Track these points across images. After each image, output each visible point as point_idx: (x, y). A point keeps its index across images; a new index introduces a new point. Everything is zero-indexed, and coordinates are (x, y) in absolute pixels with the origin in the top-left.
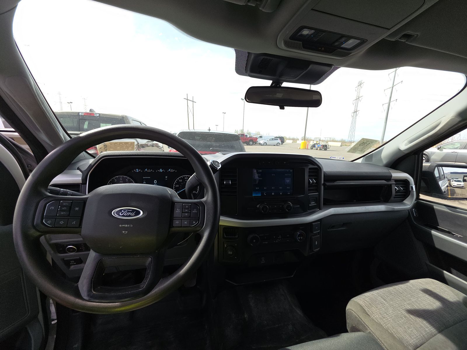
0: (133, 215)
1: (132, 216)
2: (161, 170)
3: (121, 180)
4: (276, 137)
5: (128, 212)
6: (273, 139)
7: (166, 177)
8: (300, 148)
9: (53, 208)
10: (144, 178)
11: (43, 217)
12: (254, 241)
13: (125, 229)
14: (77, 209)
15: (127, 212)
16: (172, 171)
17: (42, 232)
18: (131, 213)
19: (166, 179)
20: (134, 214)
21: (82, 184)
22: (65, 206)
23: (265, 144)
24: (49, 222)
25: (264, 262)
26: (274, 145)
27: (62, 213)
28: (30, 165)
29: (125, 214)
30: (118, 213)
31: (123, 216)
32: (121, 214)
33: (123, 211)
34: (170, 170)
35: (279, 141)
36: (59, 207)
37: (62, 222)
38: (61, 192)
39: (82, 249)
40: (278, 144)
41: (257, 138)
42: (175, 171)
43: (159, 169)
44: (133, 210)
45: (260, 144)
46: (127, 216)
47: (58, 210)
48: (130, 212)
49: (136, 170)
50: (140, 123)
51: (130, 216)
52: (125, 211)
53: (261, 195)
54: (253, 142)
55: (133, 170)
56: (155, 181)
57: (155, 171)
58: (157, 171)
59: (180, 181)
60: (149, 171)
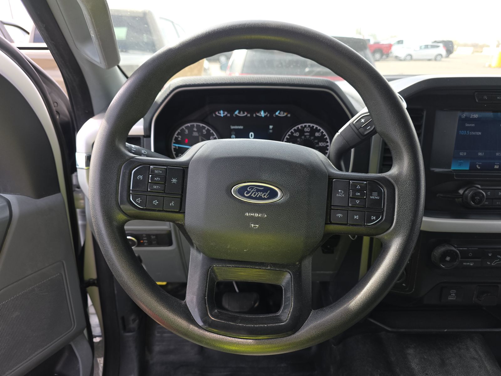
0: (265, 197)
1: (264, 199)
3: (195, 131)
4: (435, 42)
5: (258, 191)
6: (427, 47)
7: (271, 127)
8: (490, 66)
9: (141, 177)
10: (232, 127)
11: (130, 192)
12: (448, 259)
13: (255, 220)
14: (174, 181)
15: (256, 191)
16: (283, 114)
17: (128, 216)
18: (262, 193)
19: (271, 131)
20: (267, 194)
21: (144, 136)
22: (157, 175)
23: (409, 58)
24: (139, 200)
25: (455, 299)
26: (429, 60)
27: (155, 187)
28: (57, 103)
29: (253, 195)
30: (241, 191)
31: (250, 197)
32: (247, 194)
33: (249, 189)
34: (279, 113)
35: (442, 50)
36: (149, 176)
37: (155, 202)
38: (133, 150)
39: (143, 243)
40: (439, 58)
41: (390, 46)
42: (287, 115)
43: (259, 111)
44: (266, 189)
45: (397, 58)
46: (256, 198)
47: (149, 182)
48: (260, 191)
49: (219, 113)
50: (172, 22)
51: (260, 198)
52: (252, 188)
53: (468, 169)
54: (382, 54)
55: (215, 112)
56: (252, 135)
57: (252, 115)
58: (256, 115)
59: (295, 135)
60: (242, 115)
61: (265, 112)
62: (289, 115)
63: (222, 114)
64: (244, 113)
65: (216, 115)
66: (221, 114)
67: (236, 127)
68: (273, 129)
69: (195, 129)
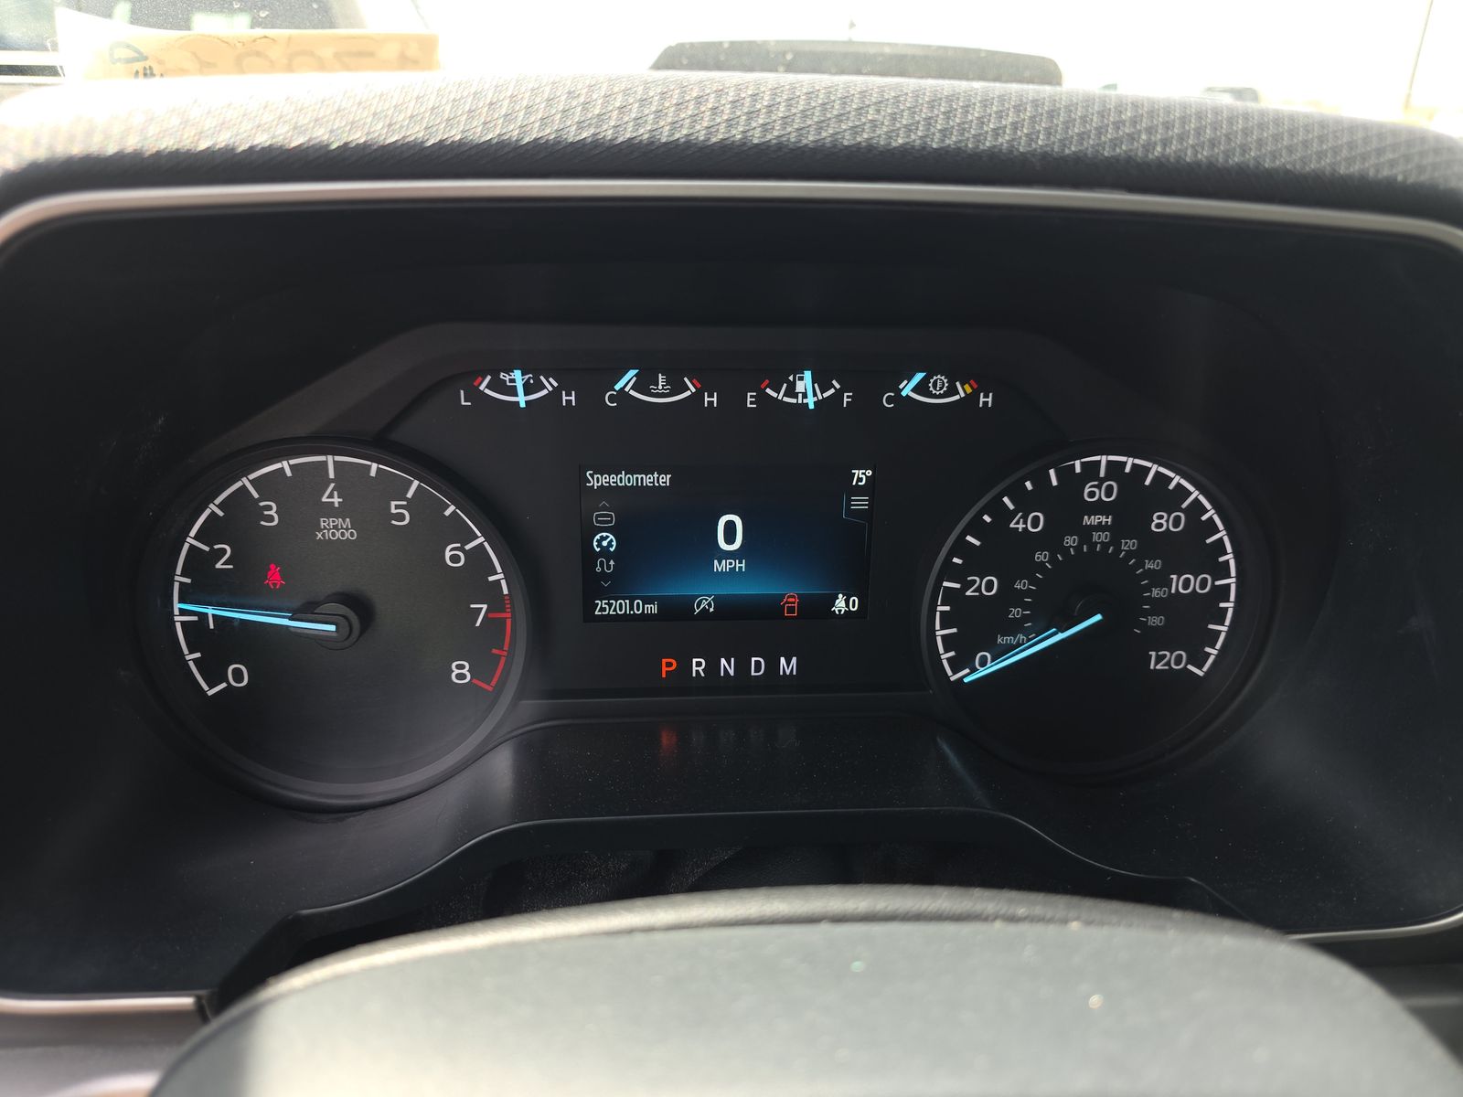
2: (805, 383)
3: (329, 511)
7: (861, 475)
10: (597, 481)
19: (860, 503)
34: (921, 387)
42: (971, 399)
43: (782, 373)
49: (497, 385)
55: (468, 377)
56: (730, 527)
57: (732, 400)
58: (762, 398)
59: (1017, 525)
60: (661, 396)
61: (821, 381)
62: (986, 400)
63: (519, 389)
64: (679, 388)
65: (475, 394)
66: (513, 392)
67: (624, 479)
68: (870, 488)
69: (332, 498)
